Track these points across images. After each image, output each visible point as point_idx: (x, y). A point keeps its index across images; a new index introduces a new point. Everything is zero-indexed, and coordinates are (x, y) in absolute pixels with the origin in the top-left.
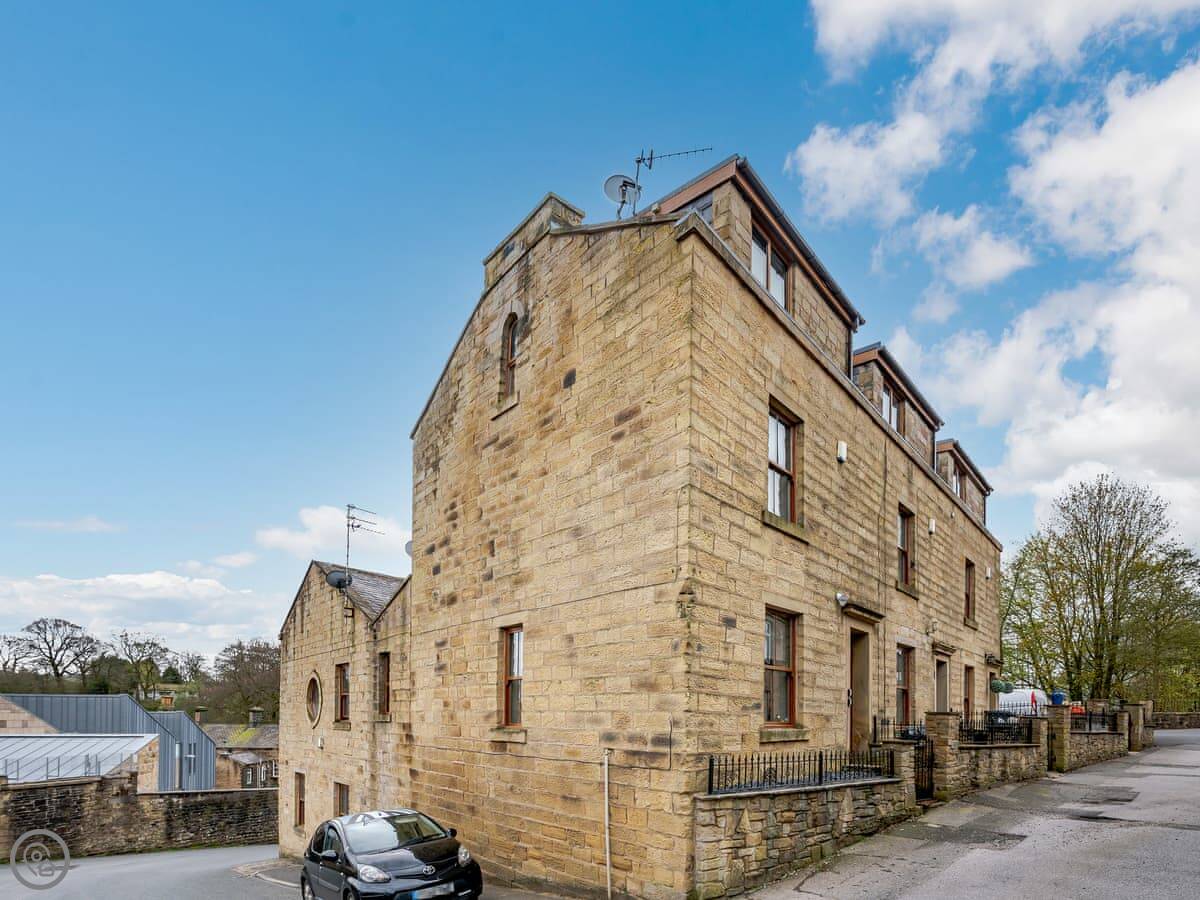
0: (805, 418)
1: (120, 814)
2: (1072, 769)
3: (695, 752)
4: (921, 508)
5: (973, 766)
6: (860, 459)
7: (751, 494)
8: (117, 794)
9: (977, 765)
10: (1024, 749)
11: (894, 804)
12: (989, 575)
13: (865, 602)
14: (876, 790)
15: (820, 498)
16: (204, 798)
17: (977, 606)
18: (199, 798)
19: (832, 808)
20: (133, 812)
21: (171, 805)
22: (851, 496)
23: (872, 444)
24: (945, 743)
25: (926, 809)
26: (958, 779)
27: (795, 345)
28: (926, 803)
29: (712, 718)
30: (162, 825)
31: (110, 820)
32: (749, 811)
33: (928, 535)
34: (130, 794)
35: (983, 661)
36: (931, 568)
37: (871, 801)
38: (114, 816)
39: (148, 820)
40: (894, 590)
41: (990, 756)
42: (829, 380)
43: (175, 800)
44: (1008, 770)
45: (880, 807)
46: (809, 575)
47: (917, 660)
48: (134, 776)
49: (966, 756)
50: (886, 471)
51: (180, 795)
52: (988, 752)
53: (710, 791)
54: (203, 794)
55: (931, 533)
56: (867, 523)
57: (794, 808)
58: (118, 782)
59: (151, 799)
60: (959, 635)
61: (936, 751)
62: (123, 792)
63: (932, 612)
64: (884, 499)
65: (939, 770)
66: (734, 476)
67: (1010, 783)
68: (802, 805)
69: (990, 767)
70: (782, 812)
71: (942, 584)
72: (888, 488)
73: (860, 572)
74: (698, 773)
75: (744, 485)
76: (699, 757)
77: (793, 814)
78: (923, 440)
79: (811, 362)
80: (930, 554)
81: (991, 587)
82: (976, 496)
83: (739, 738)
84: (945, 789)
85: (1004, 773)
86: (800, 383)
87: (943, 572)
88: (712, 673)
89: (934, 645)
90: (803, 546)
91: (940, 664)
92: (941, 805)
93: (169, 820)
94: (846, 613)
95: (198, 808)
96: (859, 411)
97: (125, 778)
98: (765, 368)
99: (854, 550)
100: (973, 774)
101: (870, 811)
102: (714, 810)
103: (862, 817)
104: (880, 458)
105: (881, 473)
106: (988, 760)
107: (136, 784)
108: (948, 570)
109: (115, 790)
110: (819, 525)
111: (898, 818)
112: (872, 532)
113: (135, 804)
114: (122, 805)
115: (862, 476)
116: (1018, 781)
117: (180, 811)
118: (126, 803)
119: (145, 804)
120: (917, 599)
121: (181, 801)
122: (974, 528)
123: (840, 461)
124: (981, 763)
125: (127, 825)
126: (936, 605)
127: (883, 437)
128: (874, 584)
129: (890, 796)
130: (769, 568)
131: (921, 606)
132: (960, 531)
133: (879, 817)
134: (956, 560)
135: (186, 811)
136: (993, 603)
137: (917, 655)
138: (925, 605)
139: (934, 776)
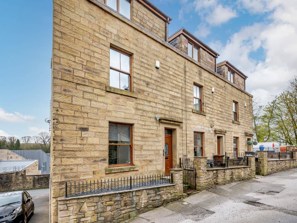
0: (134, 52)
1: (21, 181)
2: (269, 174)
3: (60, 181)
4: (207, 84)
5: (215, 177)
6: (170, 67)
7: (98, 80)
8: (21, 176)
9: (217, 176)
10: (242, 168)
11: (171, 194)
12: (246, 105)
13: (174, 118)
14: (161, 189)
15: (144, 81)
16: (43, 176)
17: (240, 116)
18: (42, 176)
19: (135, 198)
20: (25, 180)
21: (34, 178)
22: (164, 80)
23: (176, 62)
24: (200, 169)
25: (189, 195)
26: (206, 182)
27: (127, 26)
28: (189, 193)
29: (71, 167)
30: (32, 183)
31: (19, 182)
32: (87, 203)
33: (211, 93)
34: (24, 175)
35: (244, 135)
36: (214, 104)
37: (158, 194)
38: (20, 181)
39: (29, 182)
40: (192, 113)
41: (224, 172)
42: (149, 39)
43: (35, 177)
44: (234, 177)
45: (163, 196)
46: (137, 109)
47: (205, 137)
48: (25, 171)
49: (211, 174)
50: (185, 71)
51: (37, 176)
52: (223, 171)
53: (66, 196)
54: (42, 175)
55: (213, 92)
56: (175, 90)
57: (113, 200)
58: (21, 173)
59: (29, 177)
60: (230, 126)
61: (197, 172)
62: (22, 175)
63: (214, 120)
64: (185, 81)
65: (198, 179)
66: (86, 74)
67: (235, 181)
68: (118, 198)
69: (224, 176)
70: (106, 202)
71: (220, 109)
72: (187, 77)
73: (170, 107)
74: (61, 189)
75: (93, 77)
76: (61, 183)
77: (113, 202)
78: (210, 61)
79: (138, 32)
80: (213, 100)
81: (248, 110)
82: (241, 80)
83: (92, 173)
84: (200, 186)
85: (232, 178)
86: (130, 39)
87: (221, 105)
88: (72, 149)
89: (215, 131)
90: (134, 99)
91: (219, 138)
92: (197, 193)
93: (34, 182)
94: (162, 122)
95: (42, 179)
96: (168, 50)
97: (22, 172)
98: (108, 34)
99: (167, 100)
100: (215, 180)
101: (158, 198)
102: (66, 204)
103: (152, 200)
104: (182, 66)
105: (183, 72)
106: (223, 174)
107: (25, 173)
108: (223, 105)
109: (20, 175)
110: (144, 91)
111: (173, 199)
112: (178, 93)
113: (25, 178)
114: (22, 178)
115: (171, 73)
116: (240, 181)
117: (36, 180)
118: (23, 178)
119: (28, 178)
120: (205, 116)
121: (37, 177)
122: (237, 90)
123: (157, 68)
124: (219, 175)
125: (23, 183)
126: (216, 117)
127: (183, 59)
128: (180, 111)
129: (169, 191)
130: (110, 108)
131: (208, 118)
132: (229, 91)
133: (163, 199)
134: (228, 101)
135: (38, 180)
136: (249, 115)
137: (205, 135)
138: (210, 117)
139: (196, 181)
